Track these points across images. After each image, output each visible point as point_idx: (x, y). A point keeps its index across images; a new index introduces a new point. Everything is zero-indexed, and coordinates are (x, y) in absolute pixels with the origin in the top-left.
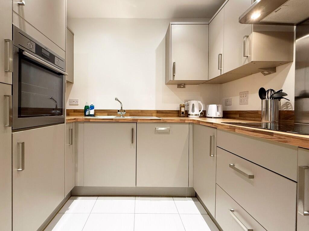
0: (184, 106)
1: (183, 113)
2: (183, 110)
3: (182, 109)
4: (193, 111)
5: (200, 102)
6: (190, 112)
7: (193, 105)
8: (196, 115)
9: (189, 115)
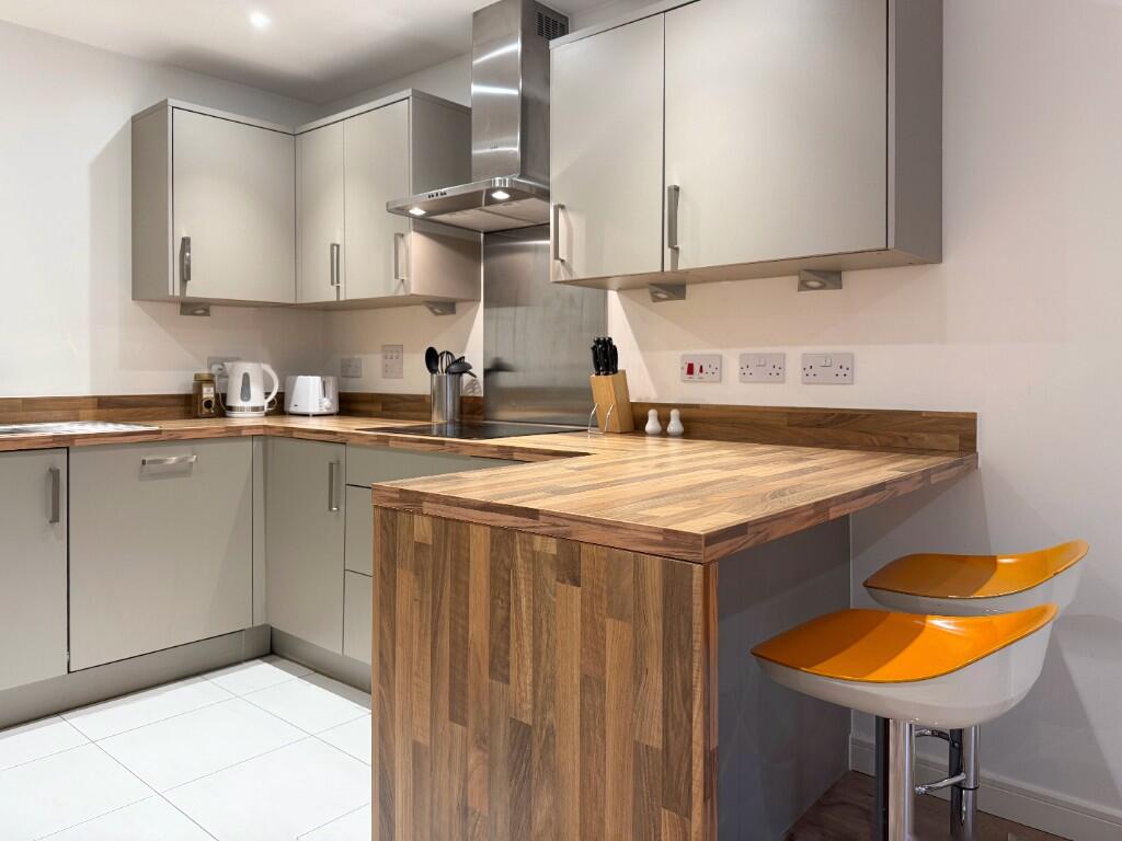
0: (210, 381)
1: (208, 404)
2: (208, 393)
3: (205, 390)
4: (246, 394)
5: (267, 368)
6: (235, 400)
7: (246, 377)
8: (255, 409)
9: (231, 409)
